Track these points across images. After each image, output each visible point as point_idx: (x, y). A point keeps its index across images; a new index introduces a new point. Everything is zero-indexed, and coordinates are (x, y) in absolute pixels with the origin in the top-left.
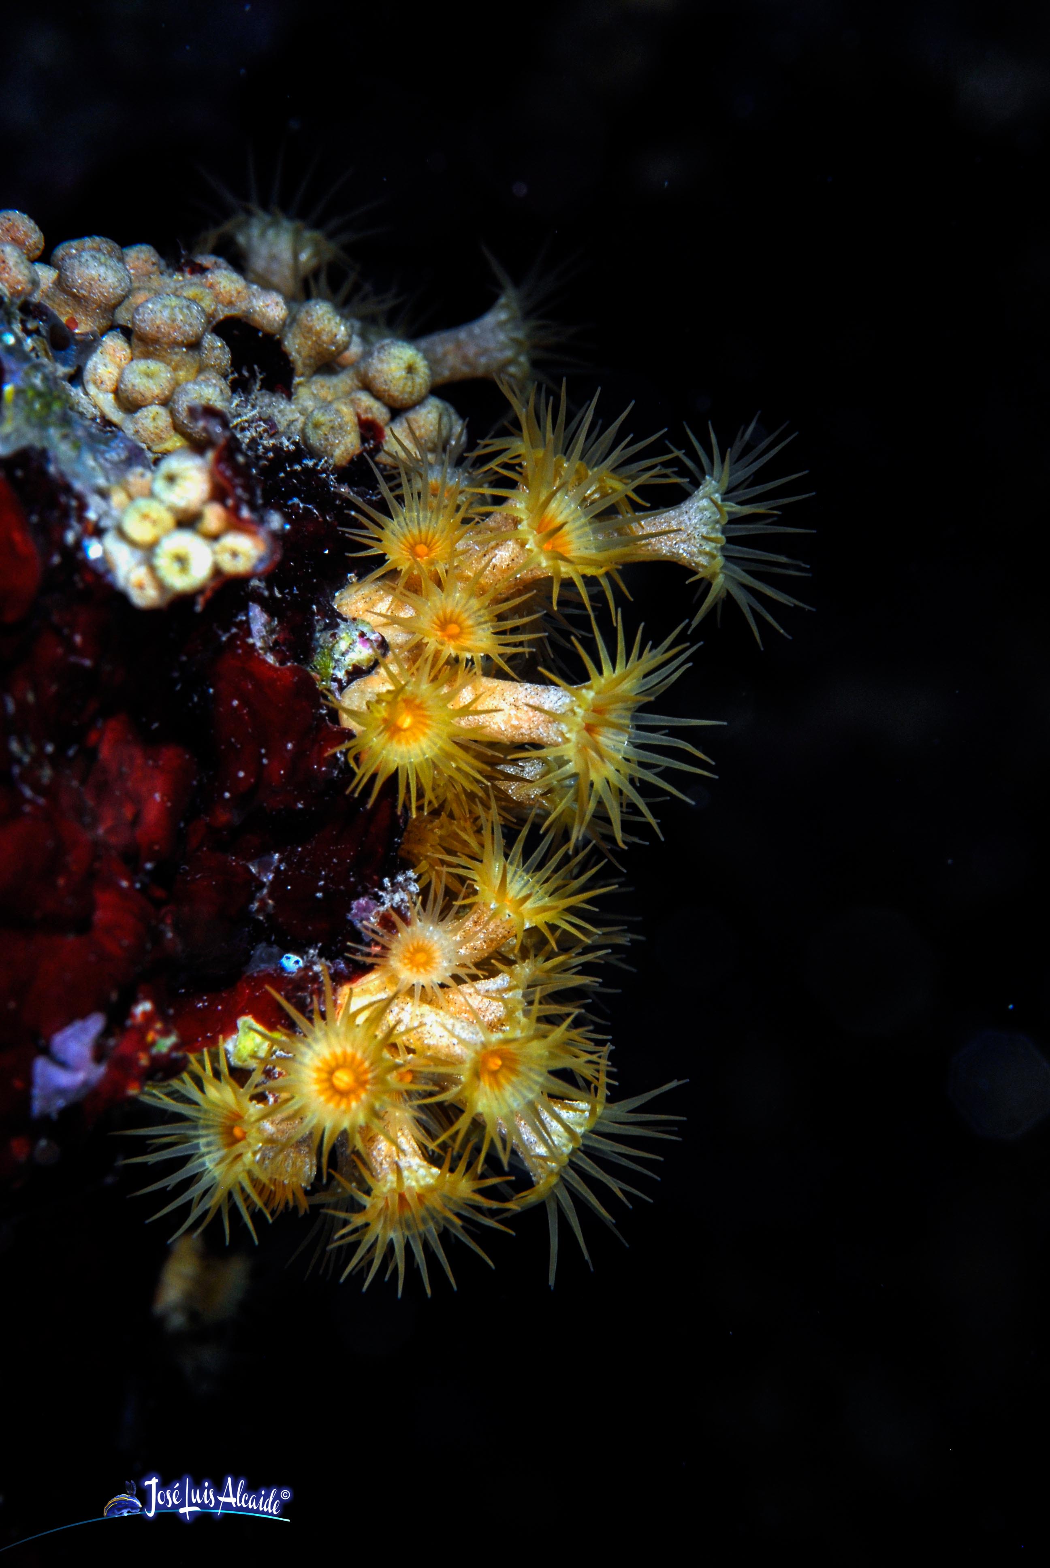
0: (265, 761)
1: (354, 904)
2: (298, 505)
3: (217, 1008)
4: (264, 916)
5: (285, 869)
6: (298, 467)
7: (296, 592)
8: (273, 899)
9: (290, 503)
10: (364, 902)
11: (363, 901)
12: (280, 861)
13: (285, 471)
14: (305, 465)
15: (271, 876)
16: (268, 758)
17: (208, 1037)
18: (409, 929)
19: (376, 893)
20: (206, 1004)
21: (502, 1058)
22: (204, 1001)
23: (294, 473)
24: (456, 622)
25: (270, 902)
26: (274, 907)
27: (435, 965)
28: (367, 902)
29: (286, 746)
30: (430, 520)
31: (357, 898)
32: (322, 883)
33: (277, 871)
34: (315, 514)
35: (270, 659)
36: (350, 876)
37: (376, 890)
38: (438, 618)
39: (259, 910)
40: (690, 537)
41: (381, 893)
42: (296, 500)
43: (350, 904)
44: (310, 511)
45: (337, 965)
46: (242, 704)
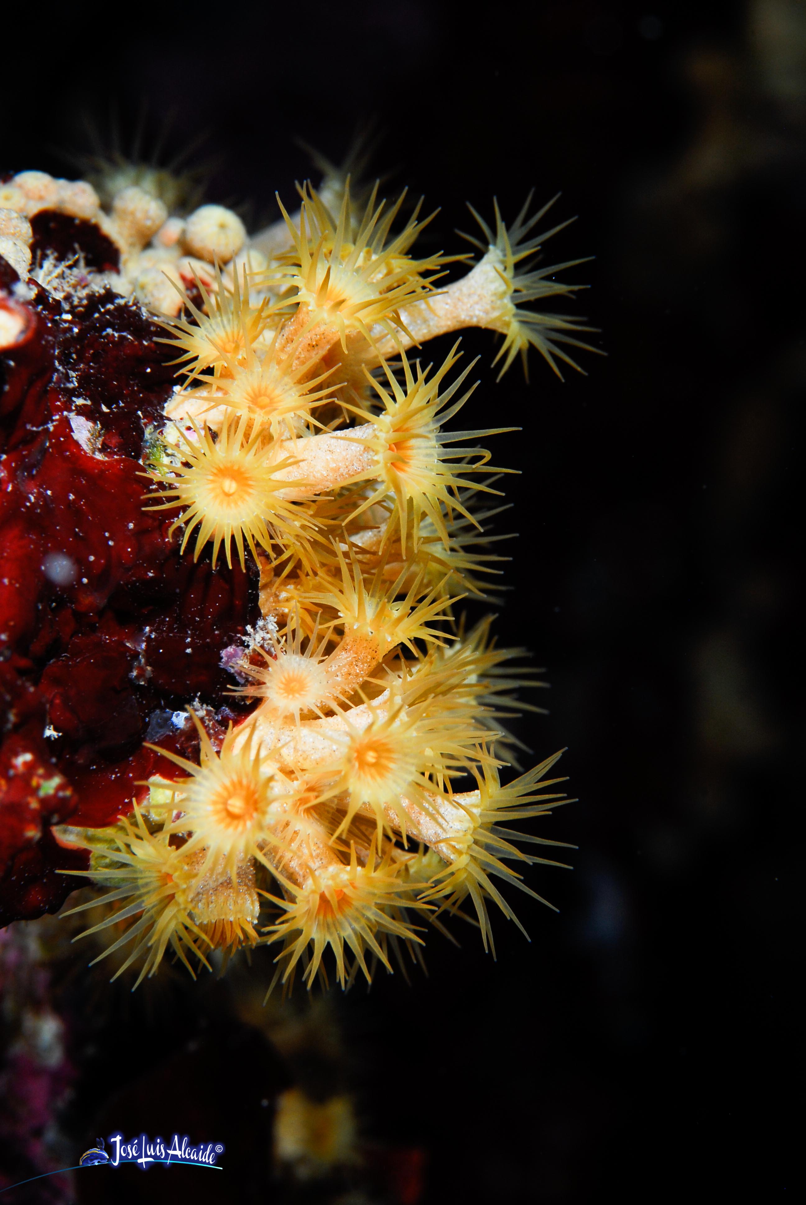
0: (111, 543)
1: (223, 653)
2: (113, 335)
3: (128, 775)
4: (144, 681)
5: (155, 637)
6: (110, 307)
7: (122, 404)
8: (150, 666)
9: (104, 333)
10: (232, 650)
11: (230, 649)
12: (151, 632)
13: (99, 311)
14: (117, 304)
15: (144, 645)
16: (112, 540)
17: (126, 802)
18: (277, 662)
19: (240, 638)
20: (119, 775)
21: (375, 750)
22: (116, 773)
23: (108, 312)
24: (265, 395)
25: (149, 668)
26: (152, 671)
27: (307, 689)
28: (234, 650)
29: (127, 526)
30: (233, 320)
31: (226, 647)
32: (189, 640)
33: (149, 640)
34: (130, 339)
35: (99, 456)
36: (215, 630)
37: (239, 635)
38: (248, 394)
39: (138, 677)
40: (481, 297)
41: (244, 638)
42: (109, 331)
43: (220, 654)
44: (125, 337)
45: (223, 712)
46: (78, 497)
